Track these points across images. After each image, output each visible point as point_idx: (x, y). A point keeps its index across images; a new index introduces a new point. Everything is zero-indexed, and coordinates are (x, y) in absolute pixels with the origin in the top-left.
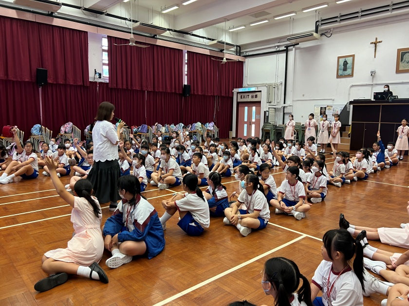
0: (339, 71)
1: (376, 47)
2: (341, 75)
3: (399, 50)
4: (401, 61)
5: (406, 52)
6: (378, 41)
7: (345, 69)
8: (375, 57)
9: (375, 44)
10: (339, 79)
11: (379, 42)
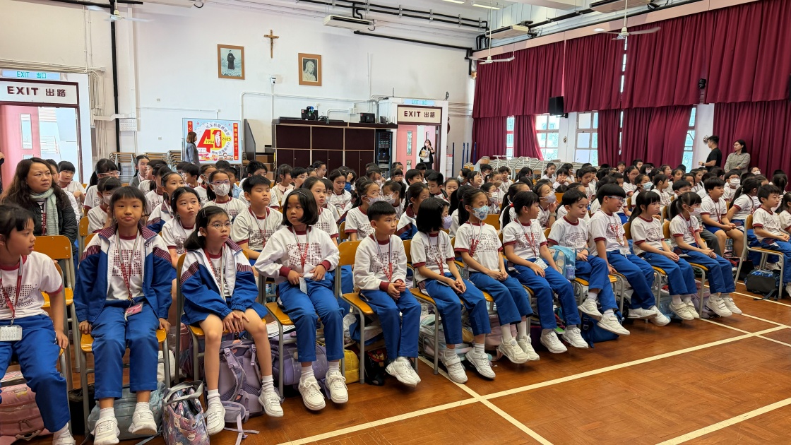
0: (222, 68)
1: (272, 43)
2: (225, 74)
3: (300, 55)
4: (304, 70)
5: (308, 60)
6: (274, 35)
7: (231, 66)
8: (272, 57)
9: (272, 39)
10: (222, 80)
11: (276, 37)
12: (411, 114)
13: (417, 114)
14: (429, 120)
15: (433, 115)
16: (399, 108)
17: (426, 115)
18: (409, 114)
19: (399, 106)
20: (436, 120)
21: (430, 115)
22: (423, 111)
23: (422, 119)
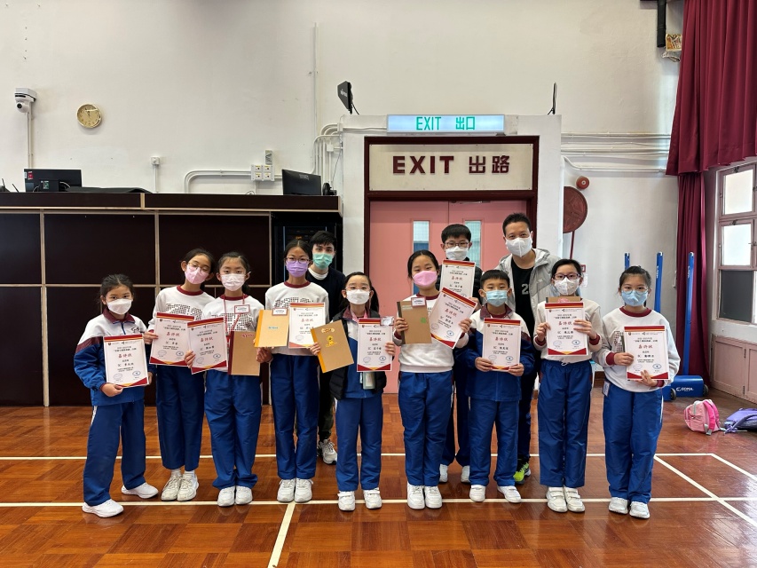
12: (418, 165)
13: (440, 165)
14: (490, 182)
15: (501, 165)
16: (374, 148)
17: (476, 167)
18: (409, 165)
19: (369, 141)
20: (514, 180)
21: (489, 165)
22: (462, 155)
23: (459, 179)
